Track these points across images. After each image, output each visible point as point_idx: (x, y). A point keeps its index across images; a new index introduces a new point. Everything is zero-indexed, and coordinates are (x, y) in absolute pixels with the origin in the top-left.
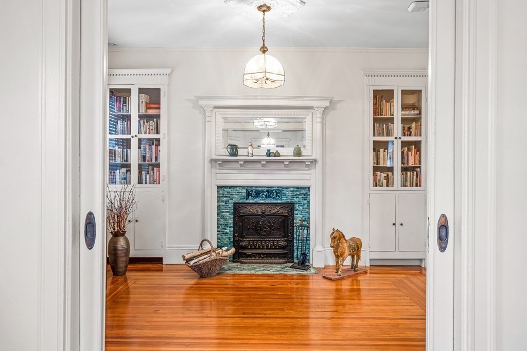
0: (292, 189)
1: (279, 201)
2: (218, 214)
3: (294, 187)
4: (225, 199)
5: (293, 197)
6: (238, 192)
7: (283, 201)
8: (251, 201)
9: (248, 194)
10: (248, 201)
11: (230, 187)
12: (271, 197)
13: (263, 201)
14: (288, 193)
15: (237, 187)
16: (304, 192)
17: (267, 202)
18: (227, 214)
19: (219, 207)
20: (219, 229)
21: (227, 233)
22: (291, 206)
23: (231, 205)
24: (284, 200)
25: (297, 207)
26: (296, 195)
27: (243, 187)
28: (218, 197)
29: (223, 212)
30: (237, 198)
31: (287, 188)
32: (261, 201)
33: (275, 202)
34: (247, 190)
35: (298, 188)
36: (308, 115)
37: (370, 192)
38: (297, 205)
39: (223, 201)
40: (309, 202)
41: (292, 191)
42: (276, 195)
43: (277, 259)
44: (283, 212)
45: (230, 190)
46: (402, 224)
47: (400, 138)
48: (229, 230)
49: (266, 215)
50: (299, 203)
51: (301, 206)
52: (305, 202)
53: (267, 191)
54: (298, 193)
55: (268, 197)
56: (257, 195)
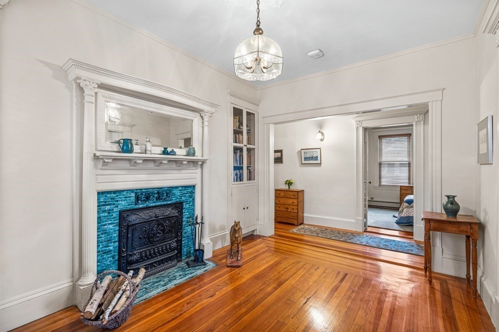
0: (180, 188)
1: (169, 202)
2: (98, 229)
3: (182, 187)
4: (107, 208)
5: (182, 196)
6: (125, 197)
7: (173, 201)
8: (141, 206)
9: (137, 199)
10: (137, 207)
11: (115, 192)
12: (162, 199)
13: (154, 204)
14: (177, 193)
15: (123, 191)
16: (190, 190)
17: (157, 204)
18: (111, 226)
19: (99, 218)
20: (99, 249)
21: (110, 251)
22: (179, 206)
23: (115, 215)
24: (174, 200)
25: (184, 205)
26: (184, 194)
27: (132, 191)
28: (98, 206)
29: (105, 225)
30: (123, 204)
31: (176, 187)
32: (152, 205)
33: (165, 203)
34: (136, 193)
35: (185, 187)
36: (196, 117)
37: (232, 186)
39: (104, 211)
40: (194, 199)
41: (180, 190)
42: (167, 196)
43: (170, 262)
44: (174, 212)
45: (115, 195)
46: (248, 208)
47: (246, 146)
48: (113, 246)
49: (160, 219)
50: (186, 202)
51: (188, 204)
52: (191, 199)
53: (158, 193)
54: (185, 192)
55: (158, 199)
56: (148, 198)
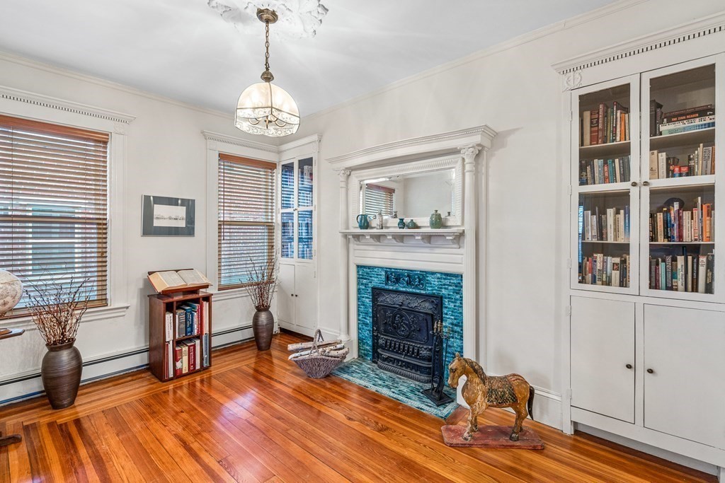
0: (439, 275)
1: (423, 292)
2: (358, 299)
3: (441, 273)
4: (365, 281)
5: (441, 288)
6: (377, 275)
7: (428, 292)
8: (391, 288)
9: (388, 278)
10: (387, 287)
11: (369, 267)
12: (413, 285)
13: (404, 289)
14: (433, 281)
15: (375, 267)
16: (455, 281)
17: (408, 290)
18: (367, 300)
19: (359, 290)
20: (360, 318)
21: (367, 324)
22: (438, 301)
23: (370, 290)
24: (429, 290)
25: (446, 301)
26: (444, 285)
27: (382, 268)
28: (358, 278)
29: (363, 297)
30: (377, 281)
31: (433, 273)
32: (401, 289)
33: (418, 291)
34: (386, 272)
35: (447, 275)
36: (457, 162)
37: (572, 293)
38: (447, 300)
39: (362, 284)
40: (461, 297)
41: (438, 278)
42: (419, 282)
43: (418, 373)
44: (427, 307)
45: (369, 270)
46: (650, 371)
47: (646, 184)
48: (369, 321)
49: (403, 309)
50: (449, 298)
51: (452, 302)
52: (458, 297)
53: (408, 276)
54: (447, 282)
55: (409, 283)
56: (397, 280)
